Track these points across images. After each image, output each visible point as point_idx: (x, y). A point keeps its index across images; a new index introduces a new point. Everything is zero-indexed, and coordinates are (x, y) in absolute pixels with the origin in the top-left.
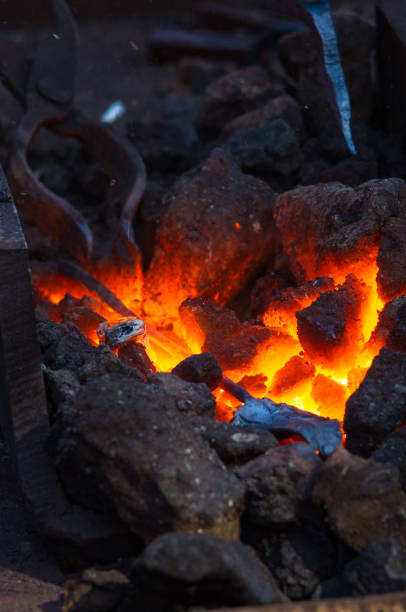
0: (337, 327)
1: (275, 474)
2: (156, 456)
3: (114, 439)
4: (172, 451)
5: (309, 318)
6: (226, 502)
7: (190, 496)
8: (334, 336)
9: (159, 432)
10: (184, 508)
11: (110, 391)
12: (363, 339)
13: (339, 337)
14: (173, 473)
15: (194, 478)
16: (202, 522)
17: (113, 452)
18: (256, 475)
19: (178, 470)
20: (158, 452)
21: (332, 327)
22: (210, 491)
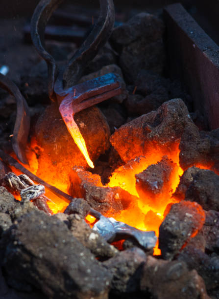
0: (159, 183)
1: (128, 265)
2: (65, 257)
3: (41, 248)
4: (74, 254)
5: (142, 178)
6: (105, 282)
7: (86, 279)
8: (157, 187)
9: (66, 244)
10: (84, 286)
11: (37, 221)
12: (172, 190)
13: (160, 188)
14: (76, 267)
15: (87, 269)
16: (94, 294)
17: (41, 255)
18: (117, 266)
19: (79, 265)
20: (66, 255)
21: (156, 182)
22: (96, 277)
